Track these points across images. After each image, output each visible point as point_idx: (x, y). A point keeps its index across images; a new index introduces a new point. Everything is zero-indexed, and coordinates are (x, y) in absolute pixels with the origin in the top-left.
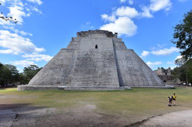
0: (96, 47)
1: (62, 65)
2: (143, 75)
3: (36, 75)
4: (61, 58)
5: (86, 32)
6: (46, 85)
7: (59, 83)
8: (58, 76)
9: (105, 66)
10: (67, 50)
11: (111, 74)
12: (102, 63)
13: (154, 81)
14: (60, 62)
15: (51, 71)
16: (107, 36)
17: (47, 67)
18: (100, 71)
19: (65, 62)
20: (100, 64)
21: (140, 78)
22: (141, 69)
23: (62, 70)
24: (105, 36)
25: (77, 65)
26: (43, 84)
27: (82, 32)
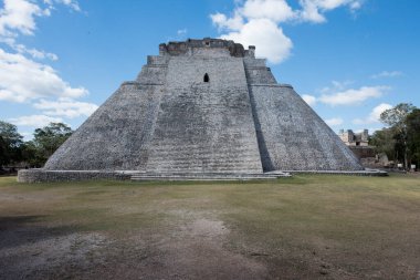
0: (206, 79)
1: (124, 121)
2: (315, 145)
3: (63, 146)
4: (122, 104)
5: (180, 43)
6: (88, 169)
7: (118, 163)
8: (116, 149)
9: (227, 123)
10: (138, 85)
11: (242, 141)
12: (220, 118)
13: (340, 157)
14: (120, 114)
15: (99, 136)
16: (232, 55)
17: (90, 126)
18: (216, 136)
19: (133, 115)
20: (215, 119)
21: (309, 152)
22: (310, 131)
23: (125, 133)
24: (225, 54)
25: (161, 122)
26: (79, 165)
27: (170, 43)
